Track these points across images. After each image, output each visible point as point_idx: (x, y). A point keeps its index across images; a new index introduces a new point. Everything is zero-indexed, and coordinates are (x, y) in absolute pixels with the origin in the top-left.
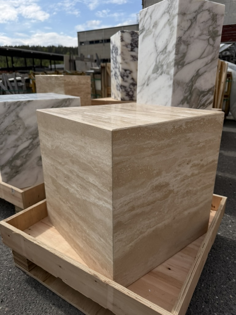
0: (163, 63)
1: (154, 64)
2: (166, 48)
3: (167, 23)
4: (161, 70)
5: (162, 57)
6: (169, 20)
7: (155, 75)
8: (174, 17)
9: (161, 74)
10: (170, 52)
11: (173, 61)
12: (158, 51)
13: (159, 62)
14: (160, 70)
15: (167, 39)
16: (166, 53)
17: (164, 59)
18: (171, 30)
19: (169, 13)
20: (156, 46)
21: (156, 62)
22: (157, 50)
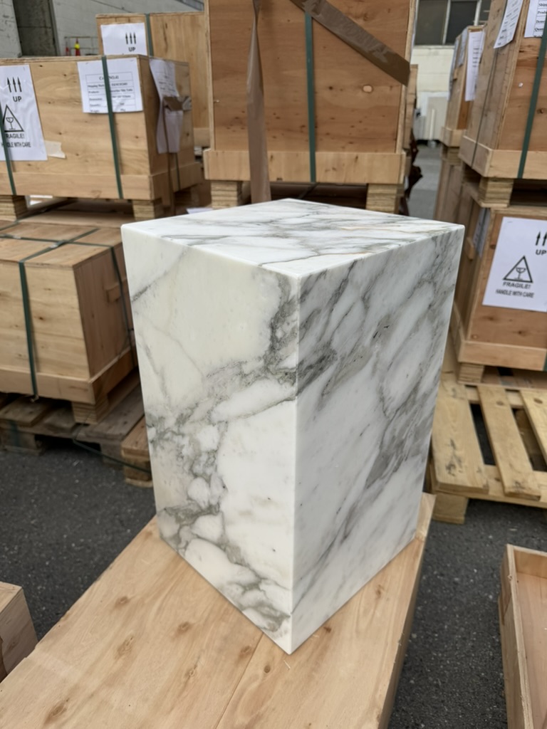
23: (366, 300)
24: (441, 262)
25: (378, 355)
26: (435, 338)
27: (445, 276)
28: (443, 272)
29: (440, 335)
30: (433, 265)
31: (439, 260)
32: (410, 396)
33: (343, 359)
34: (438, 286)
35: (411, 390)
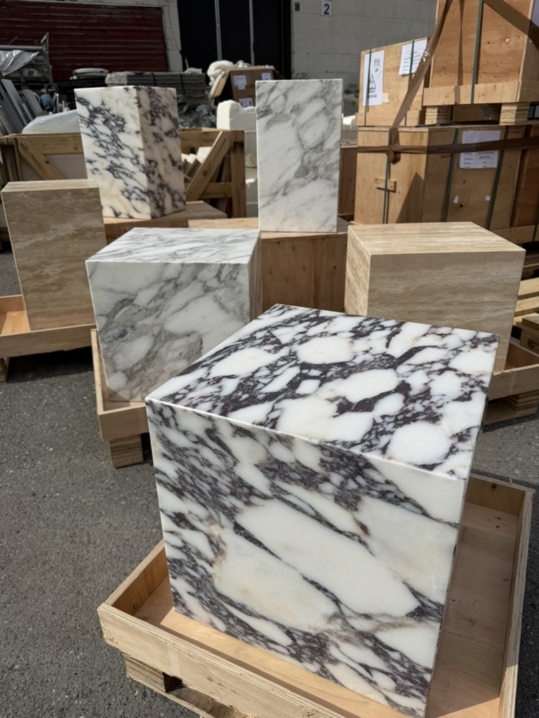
0: (317, 165)
1: (299, 164)
2: (322, 144)
3: (321, 111)
4: (314, 173)
5: (314, 156)
6: (324, 108)
7: (301, 180)
8: (334, 106)
9: (315, 179)
10: (330, 151)
11: (336, 163)
12: (305, 147)
13: (310, 162)
14: (311, 173)
15: (323, 133)
16: (321, 150)
17: (319, 159)
18: (330, 122)
19: (326, 100)
20: (300, 139)
21: (302, 161)
22: (303, 146)
23: (285, 96)
24: (328, 92)
25: (295, 119)
26: (331, 125)
27: (332, 97)
28: (330, 96)
29: (335, 124)
30: (323, 91)
31: (326, 90)
32: (318, 146)
33: (276, 114)
34: (328, 101)
35: (318, 143)
